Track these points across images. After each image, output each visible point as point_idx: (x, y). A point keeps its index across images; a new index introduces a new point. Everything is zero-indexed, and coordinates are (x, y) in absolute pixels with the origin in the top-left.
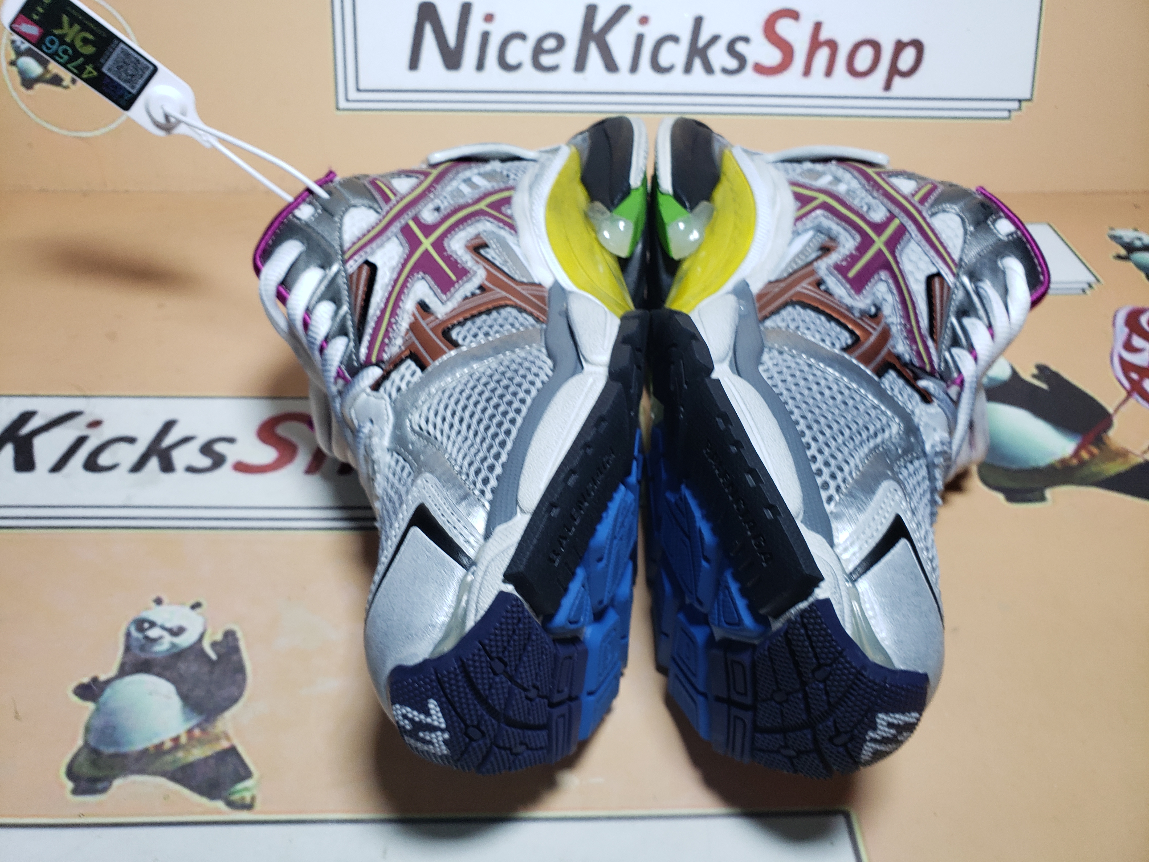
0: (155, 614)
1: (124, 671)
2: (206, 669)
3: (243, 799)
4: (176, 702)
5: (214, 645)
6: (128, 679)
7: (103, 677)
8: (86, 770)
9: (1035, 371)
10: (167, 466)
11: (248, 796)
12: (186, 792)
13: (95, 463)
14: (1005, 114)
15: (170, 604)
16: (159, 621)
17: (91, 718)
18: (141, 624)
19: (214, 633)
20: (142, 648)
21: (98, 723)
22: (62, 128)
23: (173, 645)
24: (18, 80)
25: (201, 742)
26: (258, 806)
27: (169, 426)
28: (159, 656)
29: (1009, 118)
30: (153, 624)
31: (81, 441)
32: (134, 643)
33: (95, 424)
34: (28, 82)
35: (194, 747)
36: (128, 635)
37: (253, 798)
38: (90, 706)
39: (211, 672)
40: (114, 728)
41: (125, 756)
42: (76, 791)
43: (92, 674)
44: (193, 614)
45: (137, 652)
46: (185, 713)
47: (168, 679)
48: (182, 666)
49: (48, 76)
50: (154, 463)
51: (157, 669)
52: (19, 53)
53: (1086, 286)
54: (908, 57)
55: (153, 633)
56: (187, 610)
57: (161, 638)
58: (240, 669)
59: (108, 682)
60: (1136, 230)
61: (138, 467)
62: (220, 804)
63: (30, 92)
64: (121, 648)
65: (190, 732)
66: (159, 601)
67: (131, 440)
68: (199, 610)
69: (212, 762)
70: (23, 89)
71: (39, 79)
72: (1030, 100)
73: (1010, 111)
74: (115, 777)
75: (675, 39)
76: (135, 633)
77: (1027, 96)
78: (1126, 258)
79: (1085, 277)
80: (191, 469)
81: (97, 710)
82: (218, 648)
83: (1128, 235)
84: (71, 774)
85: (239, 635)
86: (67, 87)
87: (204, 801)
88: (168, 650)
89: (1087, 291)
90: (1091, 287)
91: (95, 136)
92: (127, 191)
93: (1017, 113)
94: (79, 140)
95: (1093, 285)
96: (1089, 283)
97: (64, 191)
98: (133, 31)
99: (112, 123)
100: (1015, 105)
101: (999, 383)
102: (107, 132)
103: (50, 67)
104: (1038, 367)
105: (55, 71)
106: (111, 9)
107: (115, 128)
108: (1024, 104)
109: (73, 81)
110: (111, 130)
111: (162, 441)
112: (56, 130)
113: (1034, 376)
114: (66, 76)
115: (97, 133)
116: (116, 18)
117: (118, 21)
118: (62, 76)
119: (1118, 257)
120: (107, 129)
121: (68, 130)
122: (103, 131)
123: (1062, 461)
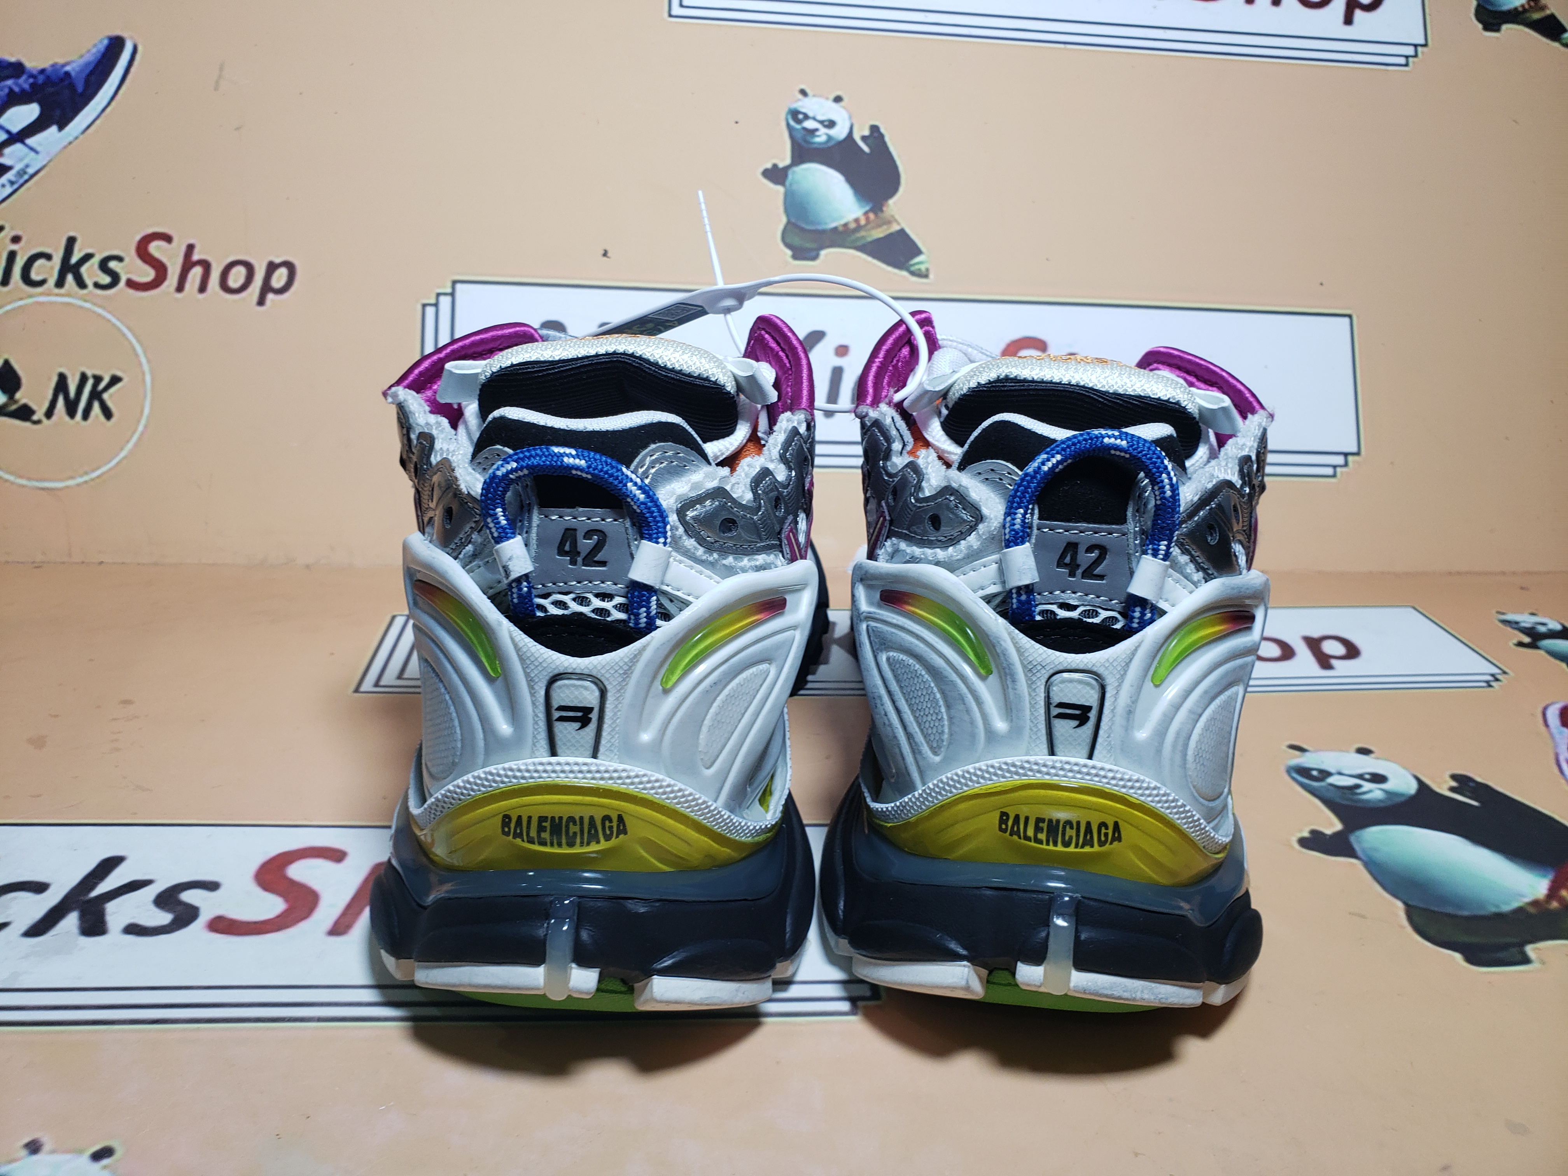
9: (1454, 784)
14: (1330, 471)
15: (54, 1151)
22: (21, 477)
27: (109, 865)
44: (95, 1167)
49: (14, 407)
50: (72, 920)
53: (1489, 678)
56: (84, 1160)
60: (1533, 614)
61: (41, 928)
66: (34, 1147)
67: (39, 888)
68: (105, 1162)
72: (1358, 454)
73: (1335, 467)
77: (1354, 449)
78: (1533, 646)
79: (1486, 668)
80: (134, 930)
83: (1527, 620)
86: (38, 422)
89: (1493, 684)
90: (1497, 680)
91: (67, 487)
92: (102, 562)
93: (1344, 469)
94: (41, 492)
95: (1499, 677)
96: (1493, 675)
97: (7, 562)
98: (145, 352)
99: (93, 471)
100: (1340, 460)
101: (1402, 799)
102: (86, 482)
103: (18, 395)
104: (1454, 777)
105: (24, 401)
106: (118, 324)
107: (98, 477)
108: (1350, 458)
109: (49, 414)
110: (93, 480)
111: (92, 888)
112: (11, 478)
113: (1452, 789)
114: (40, 407)
115: (71, 483)
116: (124, 335)
117: (127, 339)
118: (34, 407)
119: (1521, 644)
120: (86, 478)
121: (29, 479)
122: (80, 480)
123: (1535, 903)
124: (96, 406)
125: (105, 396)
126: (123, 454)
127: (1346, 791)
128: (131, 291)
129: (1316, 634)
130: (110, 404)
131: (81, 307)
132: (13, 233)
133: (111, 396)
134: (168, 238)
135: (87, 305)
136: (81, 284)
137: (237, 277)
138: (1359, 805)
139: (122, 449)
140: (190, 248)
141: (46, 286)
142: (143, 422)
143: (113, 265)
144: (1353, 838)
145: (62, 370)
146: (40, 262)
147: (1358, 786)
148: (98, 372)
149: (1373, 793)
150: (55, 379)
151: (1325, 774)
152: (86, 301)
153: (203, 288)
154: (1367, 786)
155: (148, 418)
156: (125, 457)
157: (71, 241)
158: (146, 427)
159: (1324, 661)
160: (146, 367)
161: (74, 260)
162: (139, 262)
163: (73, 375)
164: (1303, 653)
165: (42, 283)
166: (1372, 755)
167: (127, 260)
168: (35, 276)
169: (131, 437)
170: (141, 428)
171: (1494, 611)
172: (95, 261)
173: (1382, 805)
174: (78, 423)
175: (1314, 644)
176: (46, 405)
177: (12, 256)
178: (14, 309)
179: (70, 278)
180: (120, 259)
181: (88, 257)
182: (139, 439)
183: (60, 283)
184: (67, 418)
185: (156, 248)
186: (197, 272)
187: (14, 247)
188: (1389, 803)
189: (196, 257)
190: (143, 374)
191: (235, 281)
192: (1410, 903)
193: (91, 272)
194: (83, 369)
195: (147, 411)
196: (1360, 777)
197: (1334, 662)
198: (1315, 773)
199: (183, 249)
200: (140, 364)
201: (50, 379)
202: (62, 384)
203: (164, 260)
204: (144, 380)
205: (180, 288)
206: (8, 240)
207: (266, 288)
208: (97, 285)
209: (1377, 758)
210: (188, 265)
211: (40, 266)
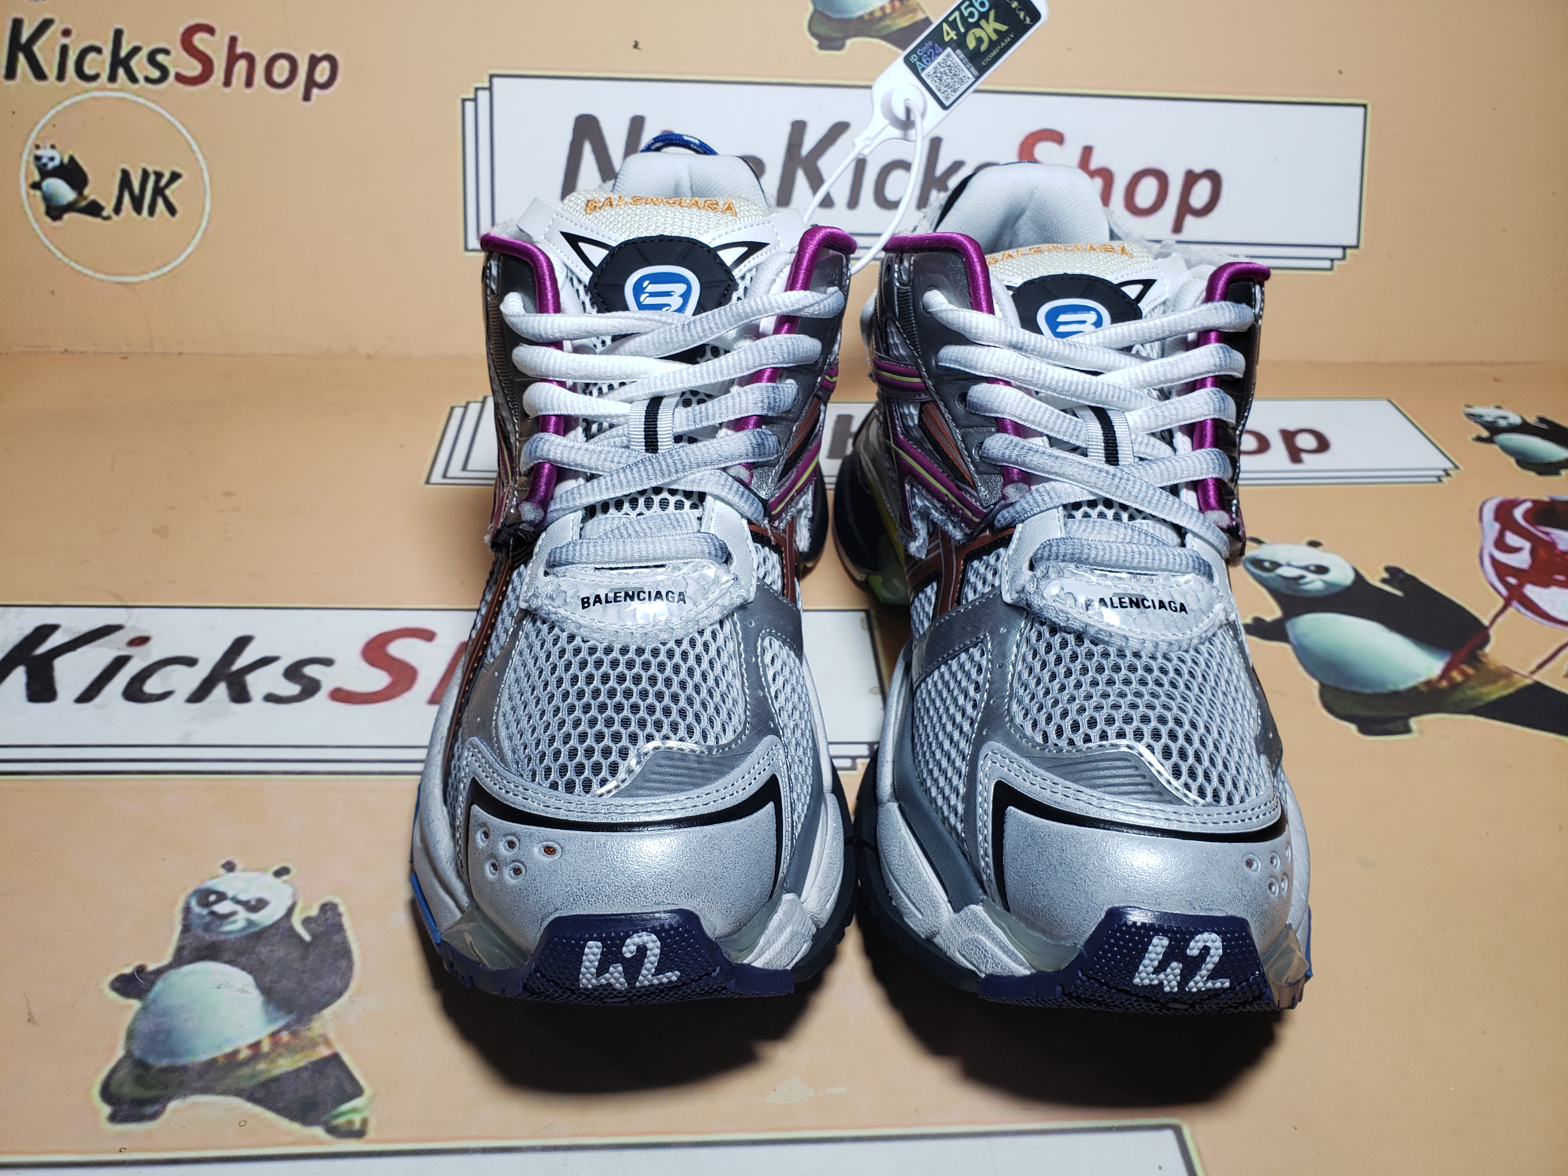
0: (225, 883)
1: (181, 959)
2: (296, 953)
3: (351, 1122)
4: (255, 997)
5: (307, 922)
6: (187, 968)
7: (151, 967)
8: (129, 1090)
9: (1385, 575)
10: (240, 695)
11: (357, 1119)
12: (270, 1115)
13: (141, 690)
14: (1327, 264)
15: (244, 870)
16: (230, 894)
17: (135, 1020)
18: (205, 896)
19: (307, 907)
20: (207, 928)
21: (145, 1027)
22: (99, 271)
23: (250, 923)
24: (42, 208)
25: (291, 1050)
26: (371, 1133)
27: (241, 644)
28: (232, 937)
29: (1331, 269)
30: (222, 897)
31: (120, 663)
32: (195, 921)
33: (141, 641)
34: (55, 211)
35: (281, 1055)
36: (187, 910)
37: (364, 1122)
38: (135, 1004)
39: (304, 958)
40: (169, 1033)
41: (184, 1069)
42: (114, 1118)
43: (138, 963)
44: (278, 882)
45: (200, 932)
46: (267, 1012)
47: (244, 969)
48: (263, 950)
49: (84, 203)
50: (221, 690)
51: (227, 956)
52: (45, 173)
53: (1441, 473)
54: (1201, 194)
55: (222, 908)
56: (269, 877)
57: (233, 914)
58: (345, 953)
59: (159, 972)
60: (1498, 407)
61: (199, 695)
62: (318, 1131)
63: (57, 224)
64: (178, 929)
65: (274, 1035)
66: (230, 867)
67: (190, 662)
68: (285, 878)
69: (305, 1075)
70: (48, 220)
71: (70, 207)
72: (1356, 247)
73: (1333, 260)
74: (170, 1099)
75: (905, 166)
76: (196, 909)
77: (1353, 242)
78: (1489, 440)
79: (1440, 462)
80: (271, 698)
81: (144, 1009)
82: (312, 926)
83: (1490, 413)
84: (107, 1093)
85: (342, 909)
86: (108, 218)
87: (296, 1127)
88: (243, 929)
89: (1444, 479)
90: (1448, 475)
91: (142, 282)
92: (181, 354)
93: (1342, 263)
94: (120, 286)
95: (1451, 472)
96: (1445, 471)
97: (96, 353)
98: (200, 148)
99: (165, 265)
100: (1338, 253)
101: (1339, 589)
102: (159, 277)
103: (86, 192)
104: (1388, 569)
105: (92, 197)
106: (173, 120)
107: (170, 272)
108: (1349, 251)
109: (117, 209)
110: (165, 274)
111: (232, 662)
112: (90, 273)
113: (1384, 581)
114: (108, 203)
115: (145, 277)
116: (179, 131)
117: (182, 134)
118: (102, 202)
119: (1479, 439)
120: (158, 273)
121: (106, 274)
122: (153, 275)
123: (1428, 683)
124: (160, 202)
125: (168, 192)
126: (190, 250)
127: (1292, 582)
128: (181, 86)
129: (1292, 427)
130: (173, 200)
131: (136, 102)
132: (63, 26)
133: (173, 192)
134: (210, 30)
135: (141, 100)
136: (133, 79)
137: (281, 71)
138: (1299, 594)
139: (189, 244)
140: (233, 40)
141: (99, 81)
142: (206, 217)
143: (160, 58)
144: (1288, 625)
145: (125, 166)
146: (92, 56)
147: (1302, 577)
148: (158, 169)
149: (1315, 583)
150: (119, 175)
151: (1276, 565)
152: (139, 96)
153: (249, 83)
154: (1310, 577)
155: (210, 214)
156: (192, 253)
157: (118, 34)
158: (209, 223)
159: (1295, 454)
160: (203, 164)
161: (123, 53)
162: (185, 55)
163: (135, 172)
164: (1278, 446)
165: (95, 78)
166: (1320, 548)
167: (173, 53)
168: (88, 70)
169: (196, 232)
170: (204, 224)
171: (1462, 404)
172: (143, 54)
173: (1320, 595)
174: (145, 219)
175: (1289, 437)
176: (114, 201)
177: (64, 50)
178: (72, 105)
179: (121, 72)
180: (166, 52)
181: (136, 50)
182: (204, 235)
183: (112, 78)
184: (134, 214)
185: (200, 40)
186: (242, 65)
187: (66, 41)
188: (1326, 593)
189: (239, 50)
190: (201, 170)
191: (280, 75)
192: (1326, 682)
193: (139, 65)
194: (144, 165)
195: (208, 207)
196: (1306, 568)
197: (1304, 456)
198: (1267, 564)
199: (226, 41)
200: (197, 160)
201: (114, 175)
202: (126, 178)
203: (209, 53)
204: (202, 177)
205: (227, 82)
206: (59, 34)
207: (311, 83)
208: (148, 80)
209: (1325, 551)
210: (232, 58)
211: (92, 61)
